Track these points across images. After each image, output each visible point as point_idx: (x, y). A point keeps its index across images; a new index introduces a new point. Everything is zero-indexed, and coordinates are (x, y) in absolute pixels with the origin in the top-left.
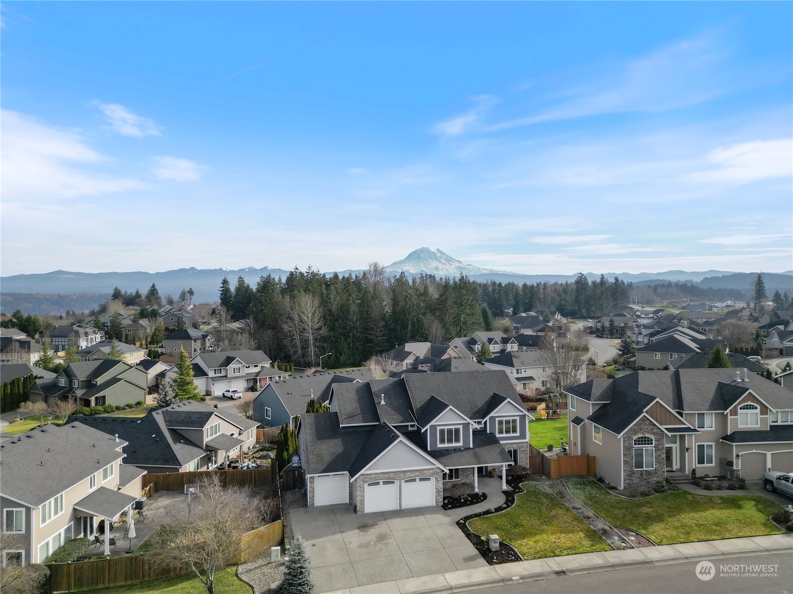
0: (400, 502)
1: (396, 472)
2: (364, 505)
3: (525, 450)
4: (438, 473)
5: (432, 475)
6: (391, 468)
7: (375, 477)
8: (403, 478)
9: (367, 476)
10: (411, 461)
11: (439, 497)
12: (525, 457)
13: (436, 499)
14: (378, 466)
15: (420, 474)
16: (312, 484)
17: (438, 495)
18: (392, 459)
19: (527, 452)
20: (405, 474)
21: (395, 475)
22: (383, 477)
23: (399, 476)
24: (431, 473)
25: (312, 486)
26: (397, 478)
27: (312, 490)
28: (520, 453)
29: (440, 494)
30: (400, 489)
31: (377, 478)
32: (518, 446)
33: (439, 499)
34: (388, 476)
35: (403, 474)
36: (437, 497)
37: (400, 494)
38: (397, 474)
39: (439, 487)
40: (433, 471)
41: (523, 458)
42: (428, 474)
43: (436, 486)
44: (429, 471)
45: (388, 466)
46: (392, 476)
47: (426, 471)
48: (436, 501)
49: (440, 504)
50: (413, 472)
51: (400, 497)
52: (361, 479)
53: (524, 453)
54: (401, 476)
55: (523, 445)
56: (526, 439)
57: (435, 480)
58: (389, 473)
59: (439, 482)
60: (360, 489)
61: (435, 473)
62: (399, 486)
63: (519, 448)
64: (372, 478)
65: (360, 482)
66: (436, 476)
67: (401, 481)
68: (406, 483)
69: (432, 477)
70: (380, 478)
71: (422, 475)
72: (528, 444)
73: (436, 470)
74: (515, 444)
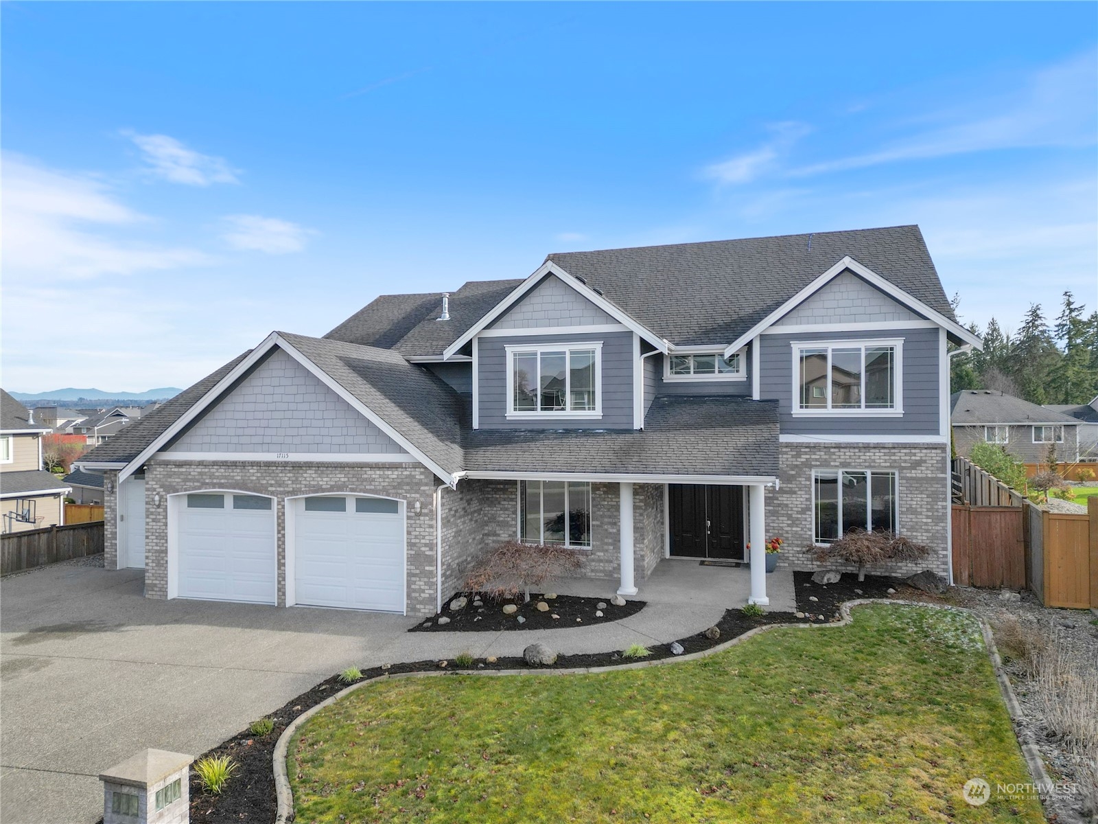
0: (282, 577)
1: (268, 464)
2: (167, 570)
3: (926, 479)
4: (419, 483)
5: (397, 487)
6: (254, 447)
7: (200, 474)
8: (291, 489)
9: (176, 470)
10: (324, 431)
11: (422, 579)
12: (929, 507)
13: (409, 587)
14: (215, 440)
15: (351, 480)
16: (112, 498)
17: (418, 572)
18: (260, 415)
19: (941, 489)
20: (299, 475)
21: (264, 474)
22: (225, 477)
23: (278, 478)
24: (395, 484)
25: (112, 504)
26: (272, 485)
27: (112, 516)
28: (908, 492)
29: (427, 568)
30: (280, 528)
31: (207, 481)
32: (893, 458)
33: (422, 587)
34: (240, 474)
35: (291, 475)
36: (413, 579)
37: (279, 547)
38: (270, 471)
39: (423, 541)
40: (400, 473)
41: (919, 510)
42: (382, 484)
43: (409, 533)
44: (386, 473)
45: (244, 440)
46: (254, 478)
47: (378, 472)
48: (409, 596)
49: (423, 611)
50: (329, 472)
51: (280, 557)
52: (158, 476)
53: (927, 492)
54: (286, 482)
55: (919, 455)
56: (939, 434)
57: (409, 514)
58: (244, 465)
59: (422, 522)
60: (154, 510)
61: (408, 484)
62: (279, 518)
63: (905, 468)
64: (190, 477)
65: (154, 486)
66: (414, 498)
67: (286, 499)
68: (306, 510)
69: (396, 498)
70: (215, 481)
71: (356, 483)
72: (943, 455)
73: (413, 473)
74: (877, 451)
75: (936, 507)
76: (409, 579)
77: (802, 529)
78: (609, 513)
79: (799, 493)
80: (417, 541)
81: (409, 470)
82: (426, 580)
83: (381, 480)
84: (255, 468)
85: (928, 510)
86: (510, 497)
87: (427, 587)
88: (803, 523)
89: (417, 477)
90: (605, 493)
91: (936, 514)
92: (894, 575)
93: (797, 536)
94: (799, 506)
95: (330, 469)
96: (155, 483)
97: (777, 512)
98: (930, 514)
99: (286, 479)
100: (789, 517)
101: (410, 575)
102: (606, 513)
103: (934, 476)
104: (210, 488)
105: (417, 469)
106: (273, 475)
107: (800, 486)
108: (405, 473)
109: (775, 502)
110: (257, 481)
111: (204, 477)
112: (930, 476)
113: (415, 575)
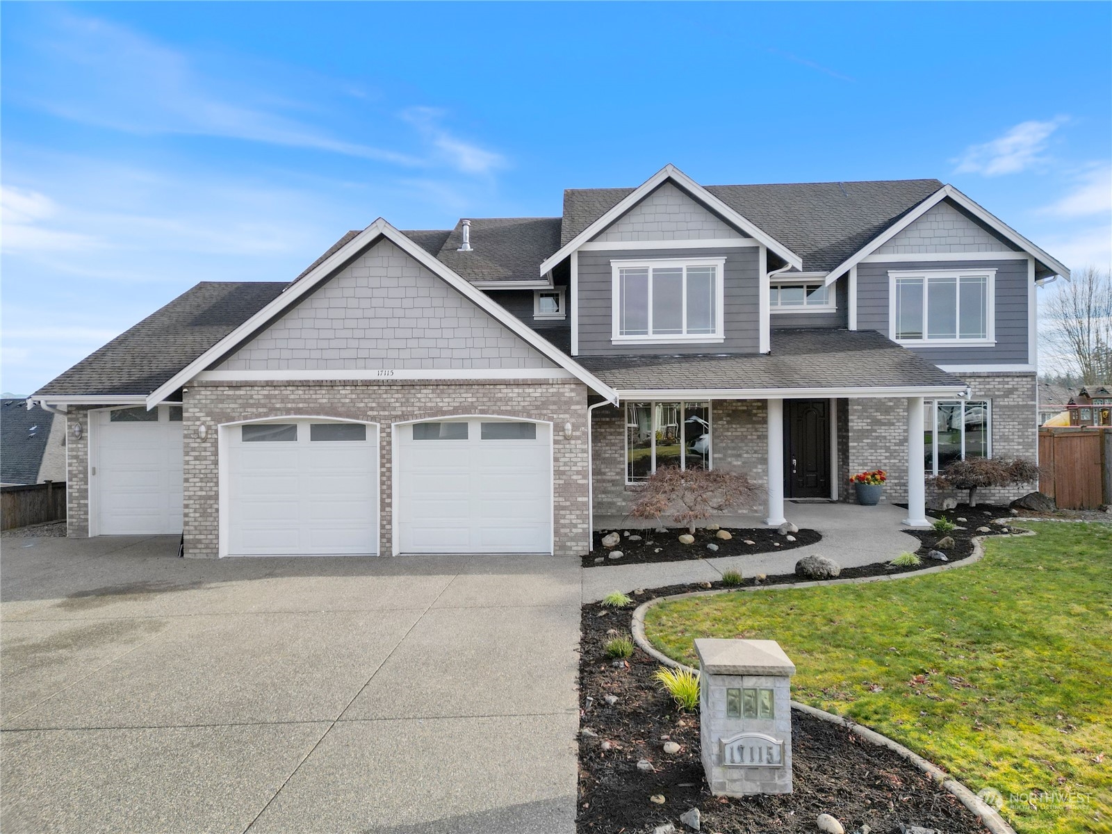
0: (386, 521)
1: (367, 384)
2: (216, 519)
3: (1018, 406)
4: (570, 402)
5: (541, 407)
6: (344, 363)
7: (267, 397)
8: (400, 413)
9: (231, 392)
10: (442, 343)
11: (573, 512)
12: (1020, 433)
13: (556, 522)
14: (286, 354)
15: (481, 400)
16: (79, 446)
17: (568, 504)
18: (352, 324)
19: (1031, 416)
20: (410, 396)
21: (362, 396)
22: (305, 401)
23: (381, 400)
24: (539, 403)
25: (80, 453)
26: (372, 409)
27: (81, 468)
28: (1001, 420)
29: (580, 499)
30: (385, 461)
31: (278, 406)
32: (987, 386)
33: (574, 522)
34: (327, 396)
35: (400, 396)
36: (562, 512)
37: (382, 483)
38: (370, 392)
39: (574, 468)
40: (544, 390)
41: (1011, 437)
42: (522, 404)
43: (556, 460)
44: (527, 390)
45: (327, 354)
46: (347, 401)
47: (516, 390)
48: (556, 533)
49: (574, 548)
50: (451, 391)
51: (385, 496)
52: (204, 401)
53: (1019, 420)
54: (394, 405)
55: (1012, 383)
56: (1027, 363)
57: (557, 438)
58: (332, 384)
59: (573, 446)
60: (196, 445)
61: (554, 403)
62: (382, 448)
63: (999, 396)
64: (251, 401)
65: (197, 415)
66: (563, 419)
67: (393, 425)
68: (414, 439)
69: (540, 419)
70: (289, 405)
71: (488, 404)
72: (1033, 383)
73: (561, 390)
74: (973, 380)
75: (1026, 434)
76: (557, 512)
77: (900, 461)
78: (733, 445)
79: (897, 424)
80: (567, 468)
81: (557, 386)
82: (578, 512)
83: (520, 399)
84: (348, 388)
85: (1019, 437)
86: (618, 430)
87: (579, 521)
88: (901, 454)
89: (567, 394)
90: (728, 422)
91: (1026, 440)
92: (987, 502)
93: (895, 468)
94: (897, 438)
95: (453, 387)
96: (198, 410)
97: (875, 444)
98: (1021, 440)
99: (393, 400)
100: (887, 449)
101: (558, 508)
102: (729, 445)
103: (1025, 403)
104: (282, 415)
105: (566, 386)
106: (373, 396)
107: (898, 417)
108: (551, 390)
109: (874, 434)
110: (352, 405)
111: (274, 401)
112: (1021, 403)
113: (564, 508)
